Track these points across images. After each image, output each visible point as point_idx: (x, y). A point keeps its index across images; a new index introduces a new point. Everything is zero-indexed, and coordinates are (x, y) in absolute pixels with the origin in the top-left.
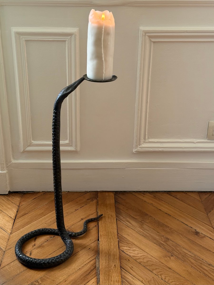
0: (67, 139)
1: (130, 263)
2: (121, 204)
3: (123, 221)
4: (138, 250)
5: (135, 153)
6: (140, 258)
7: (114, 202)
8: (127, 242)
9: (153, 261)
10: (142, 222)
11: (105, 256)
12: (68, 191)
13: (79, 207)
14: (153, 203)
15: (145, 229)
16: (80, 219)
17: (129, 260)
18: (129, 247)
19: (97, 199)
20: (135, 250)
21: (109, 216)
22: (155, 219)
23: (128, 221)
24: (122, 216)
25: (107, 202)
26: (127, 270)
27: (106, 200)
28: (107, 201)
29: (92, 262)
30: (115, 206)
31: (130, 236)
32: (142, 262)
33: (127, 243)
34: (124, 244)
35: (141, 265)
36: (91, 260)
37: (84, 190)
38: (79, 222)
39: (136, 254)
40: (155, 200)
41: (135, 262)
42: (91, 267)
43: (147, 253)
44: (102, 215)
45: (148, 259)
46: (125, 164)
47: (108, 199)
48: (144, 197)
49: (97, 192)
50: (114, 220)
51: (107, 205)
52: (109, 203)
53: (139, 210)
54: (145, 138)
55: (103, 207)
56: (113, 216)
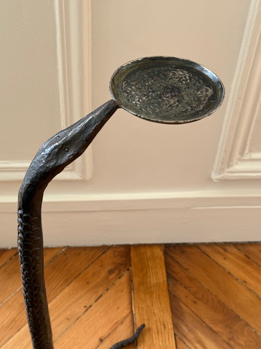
2: (181, 284)
3: (189, 341)
5: (216, 183)
7: (165, 279)
10: (229, 345)
12: (68, 247)
13: (93, 300)
14: (248, 279)
16: (96, 340)
19: (129, 269)
21: (159, 324)
22: (256, 332)
23: (200, 342)
24: (187, 326)
25: (150, 278)
27: (148, 273)
28: (151, 274)
30: (169, 290)
37: (100, 243)
40: (249, 268)
44: (143, 326)
46: (192, 201)
47: (152, 270)
48: (225, 259)
49: (127, 248)
50: (171, 340)
51: (151, 287)
52: (155, 281)
53: (219, 302)
54: (242, 153)
55: (142, 295)
56: (167, 326)
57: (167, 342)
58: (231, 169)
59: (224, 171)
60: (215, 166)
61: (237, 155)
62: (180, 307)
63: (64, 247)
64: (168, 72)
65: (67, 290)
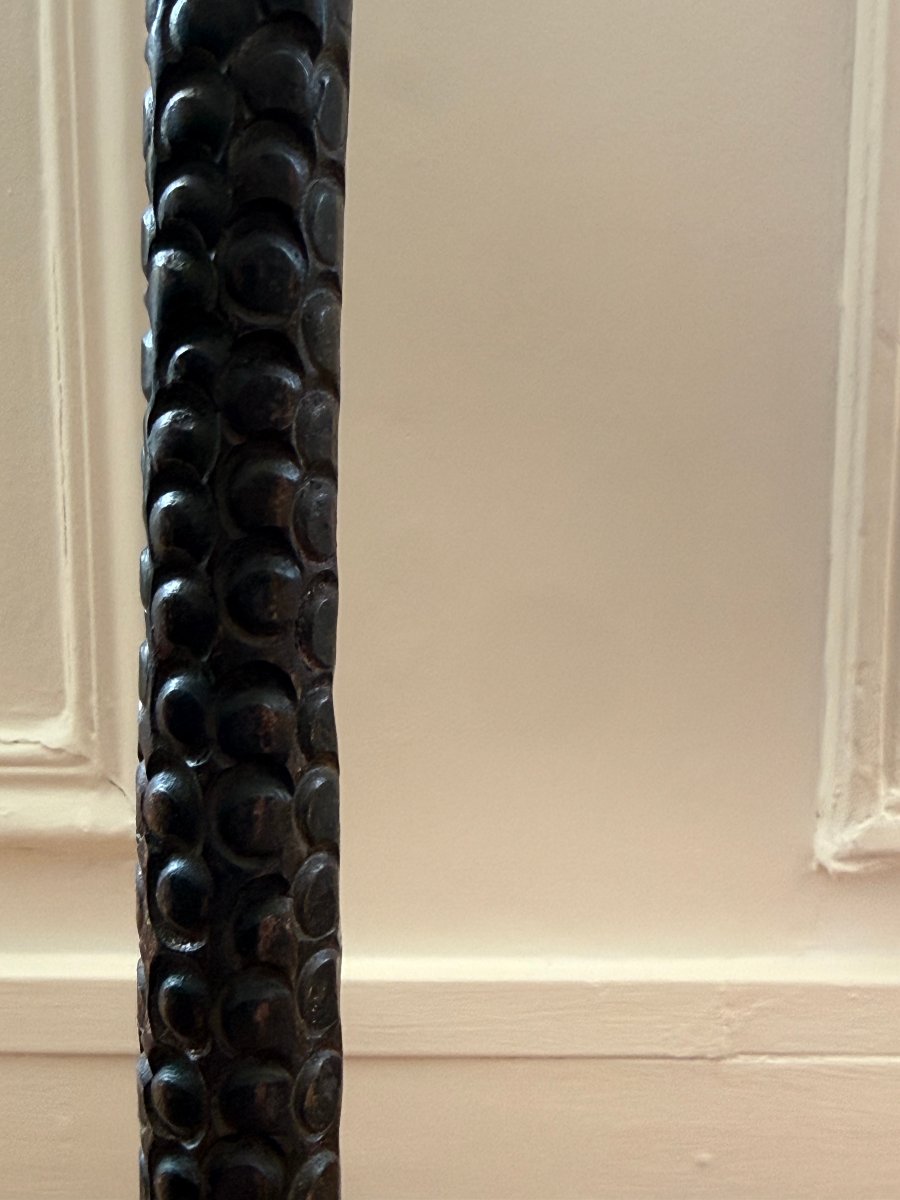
0: (52, 704)
5: (841, 876)
46: (729, 1005)
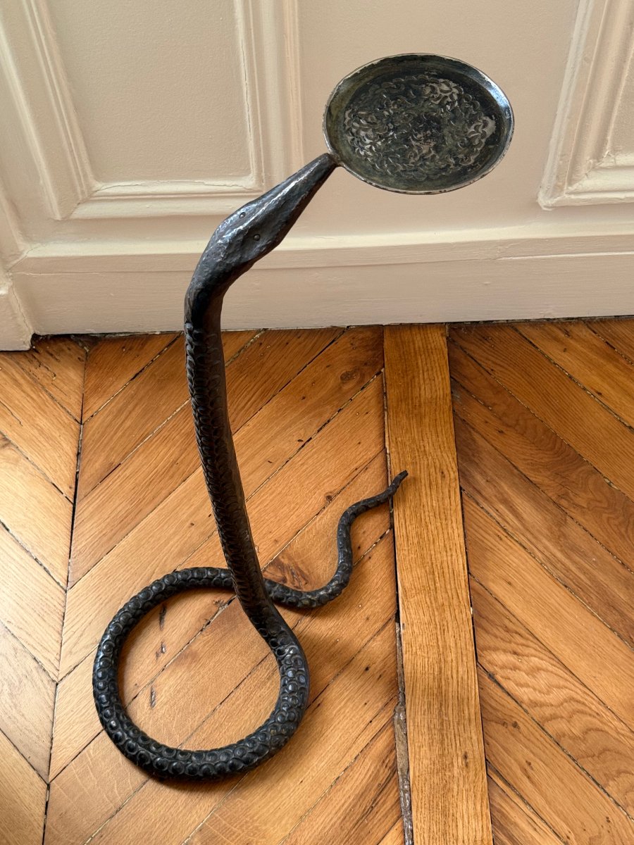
1: (520, 741)
2: (477, 399)
3: (486, 499)
4: (550, 668)
6: (558, 711)
7: (448, 391)
8: (507, 622)
9: (606, 728)
10: (559, 506)
11: (426, 707)
12: (265, 330)
13: (314, 428)
14: (605, 388)
15: (572, 550)
16: (320, 498)
17: (515, 725)
18: (515, 653)
19: (380, 372)
20: (539, 669)
21: (432, 470)
22: (610, 485)
23: (506, 502)
24: (483, 473)
25: (420, 389)
26: (510, 781)
27: (417, 380)
28: (422, 382)
29: (381, 744)
30: (454, 411)
31: (514, 587)
32: (564, 735)
33: (507, 630)
34: (496, 637)
35: (563, 750)
36: (378, 728)
37: (326, 324)
38: (319, 517)
39: (540, 692)
40: (610, 368)
41: (539, 737)
42: (379, 771)
43: (581, 687)
44: (404, 474)
45: (589, 718)
46: (500, 246)
47: (423, 374)
48: (565, 350)
49: (377, 334)
50: (453, 498)
51: (420, 406)
52: (428, 395)
53: (547, 430)
54: (598, 155)
55: (404, 421)
56: (447, 476)
57: (447, 501)
58: (574, 187)
59: (562, 190)
60: (545, 181)
61: (587, 159)
62: (474, 440)
63: (259, 331)
64: (424, 86)
65: (265, 411)
